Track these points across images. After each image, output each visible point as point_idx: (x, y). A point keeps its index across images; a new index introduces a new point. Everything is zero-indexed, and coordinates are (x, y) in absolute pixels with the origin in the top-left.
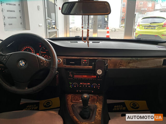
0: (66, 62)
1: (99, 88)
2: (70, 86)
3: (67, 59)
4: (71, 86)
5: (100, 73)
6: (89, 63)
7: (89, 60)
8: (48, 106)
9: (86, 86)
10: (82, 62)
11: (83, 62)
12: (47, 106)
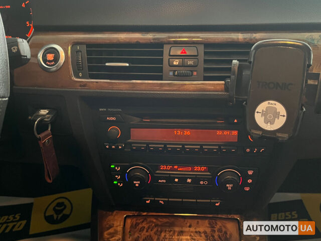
0: (89, 60)
1: (247, 189)
2: (116, 179)
3: (91, 47)
4: (119, 181)
5: (272, 123)
6: (202, 65)
7: (201, 49)
8: (60, 216)
9: (189, 181)
10: (166, 58)
11: (173, 57)
12: (55, 216)
